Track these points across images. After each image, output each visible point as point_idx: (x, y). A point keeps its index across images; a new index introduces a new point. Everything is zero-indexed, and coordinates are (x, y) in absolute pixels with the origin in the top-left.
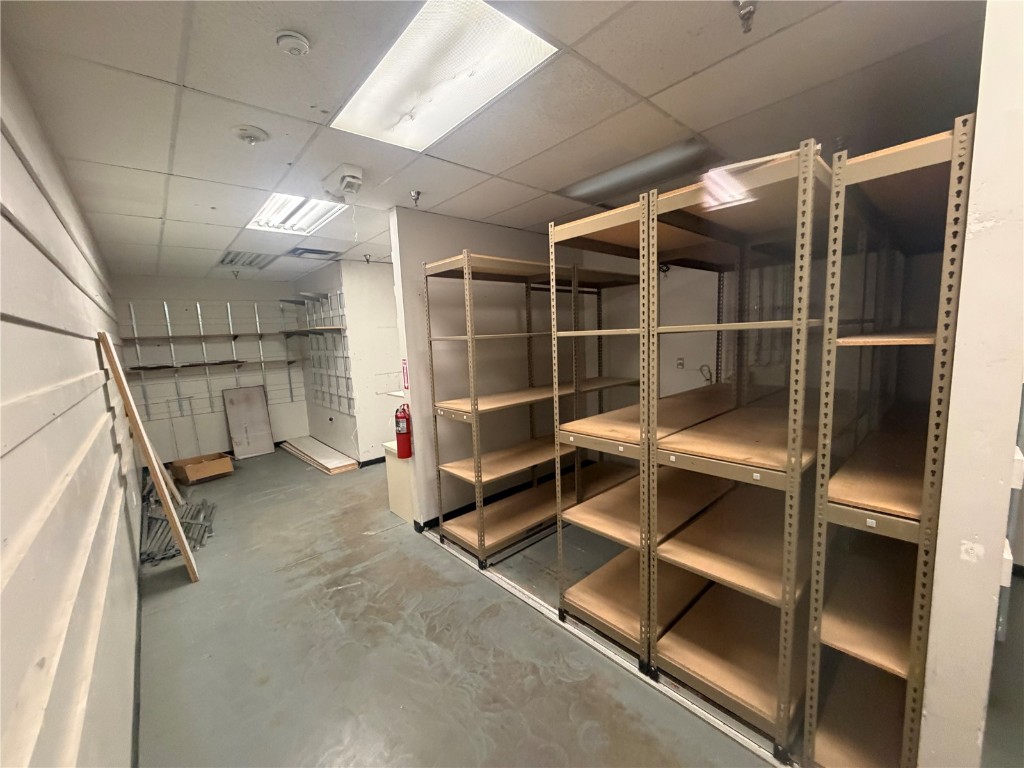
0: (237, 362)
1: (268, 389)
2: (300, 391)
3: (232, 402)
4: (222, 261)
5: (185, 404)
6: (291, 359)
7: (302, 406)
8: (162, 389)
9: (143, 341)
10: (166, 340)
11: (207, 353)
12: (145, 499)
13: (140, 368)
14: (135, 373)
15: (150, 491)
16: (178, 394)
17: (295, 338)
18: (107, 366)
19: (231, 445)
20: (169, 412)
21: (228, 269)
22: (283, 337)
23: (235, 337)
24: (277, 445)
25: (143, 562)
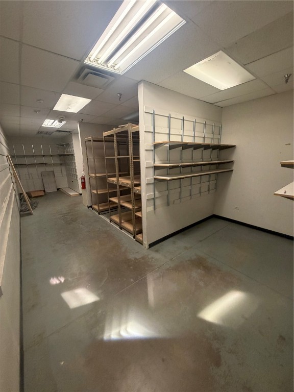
0: (45, 163)
1: (55, 172)
2: (65, 173)
3: (44, 175)
4: (38, 133)
5: (30, 175)
6: (62, 163)
7: (66, 178)
8: (24, 171)
9: (17, 156)
10: (24, 156)
11: (36, 160)
13: (17, 164)
15: (22, 198)
16: (28, 173)
17: (62, 156)
18: (9, 162)
19: (44, 189)
20: (26, 178)
21: (40, 135)
22: (58, 156)
23: (44, 156)
24: (58, 189)
25: (21, 212)
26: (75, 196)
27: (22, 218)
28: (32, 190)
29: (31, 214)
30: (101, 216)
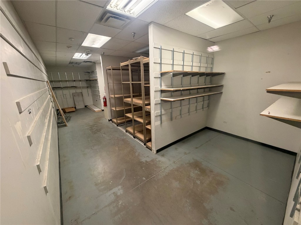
0: (75, 87)
1: (83, 93)
2: (90, 94)
3: (75, 96)
4: (70, 63)
5: (65, 96)
6: (88, 86)
7: (91, 97)
8: (59, 92)
9: (54, 81)
10: (59, 81)
11: (68, 84)
12: (58, 115)
13: (55, 87)
14: (54, 88)
15: (58, 113)
16: (63, 94)
17: (88, 81)
18: (48, 87)
19: (75, 106)
20: (61, 98)
21: (71, 65)
22: (85, 81)
23: (74, 81)
24: (86, 106)
25: (58, 124)
26: (99, 112)
27: (59, 129)
28: (66, 107)
29: (65, 126)
30: (119, 127)
